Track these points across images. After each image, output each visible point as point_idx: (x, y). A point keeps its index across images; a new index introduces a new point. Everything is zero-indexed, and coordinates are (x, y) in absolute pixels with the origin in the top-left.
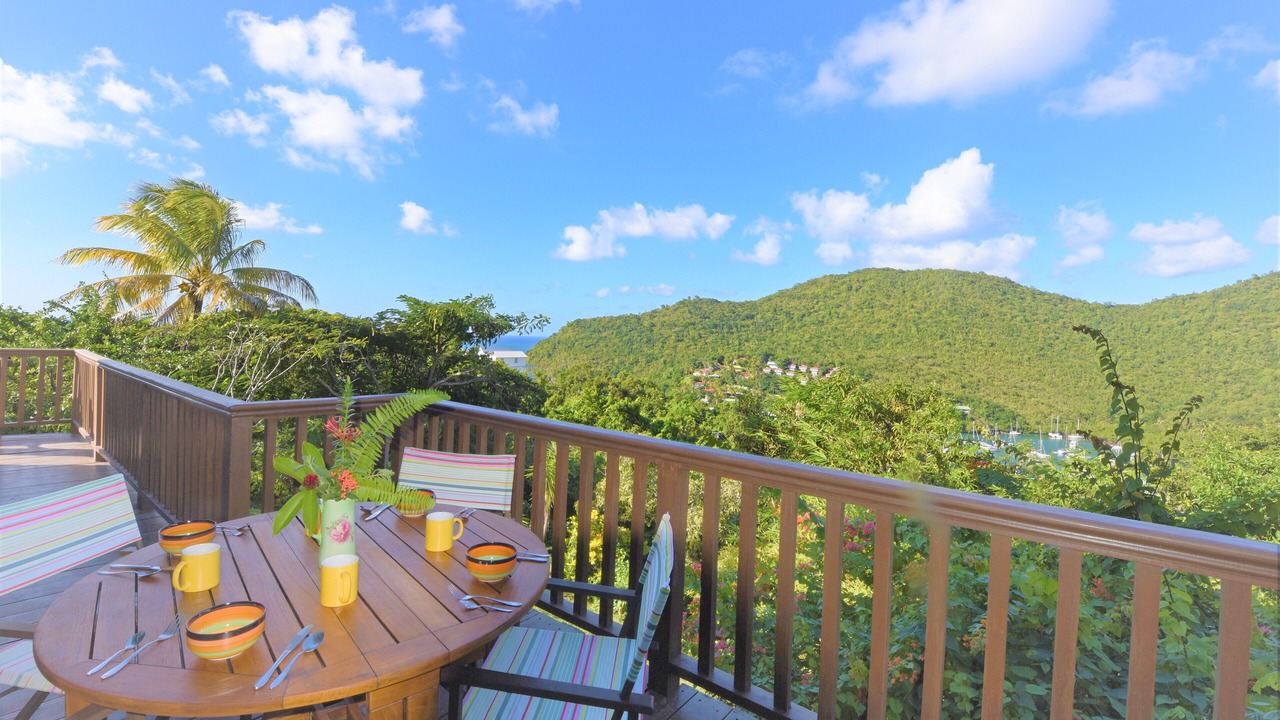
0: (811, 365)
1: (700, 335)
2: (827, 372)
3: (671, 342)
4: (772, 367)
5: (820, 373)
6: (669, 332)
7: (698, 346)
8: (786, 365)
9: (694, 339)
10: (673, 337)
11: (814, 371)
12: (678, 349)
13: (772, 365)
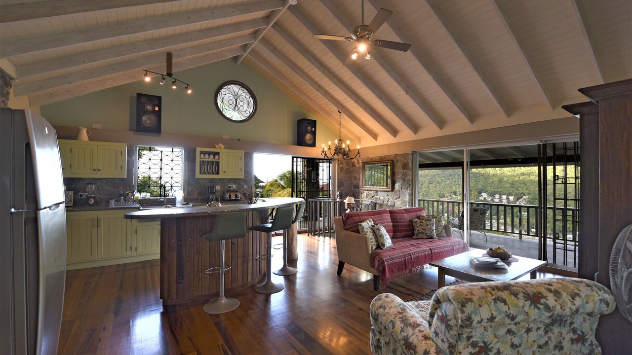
0: (509, 194)
1: (442, 180)
2: (520, 198)
3: (426, 184)
4: (484, 196)
5: (516, 199)
6: (424, 179)
7: (441, 186)
8: (492, 195)
9: (438, 182)
10: (427, 182)
11: (511, 198)
12: (430, 188)
13: (484, 195)
